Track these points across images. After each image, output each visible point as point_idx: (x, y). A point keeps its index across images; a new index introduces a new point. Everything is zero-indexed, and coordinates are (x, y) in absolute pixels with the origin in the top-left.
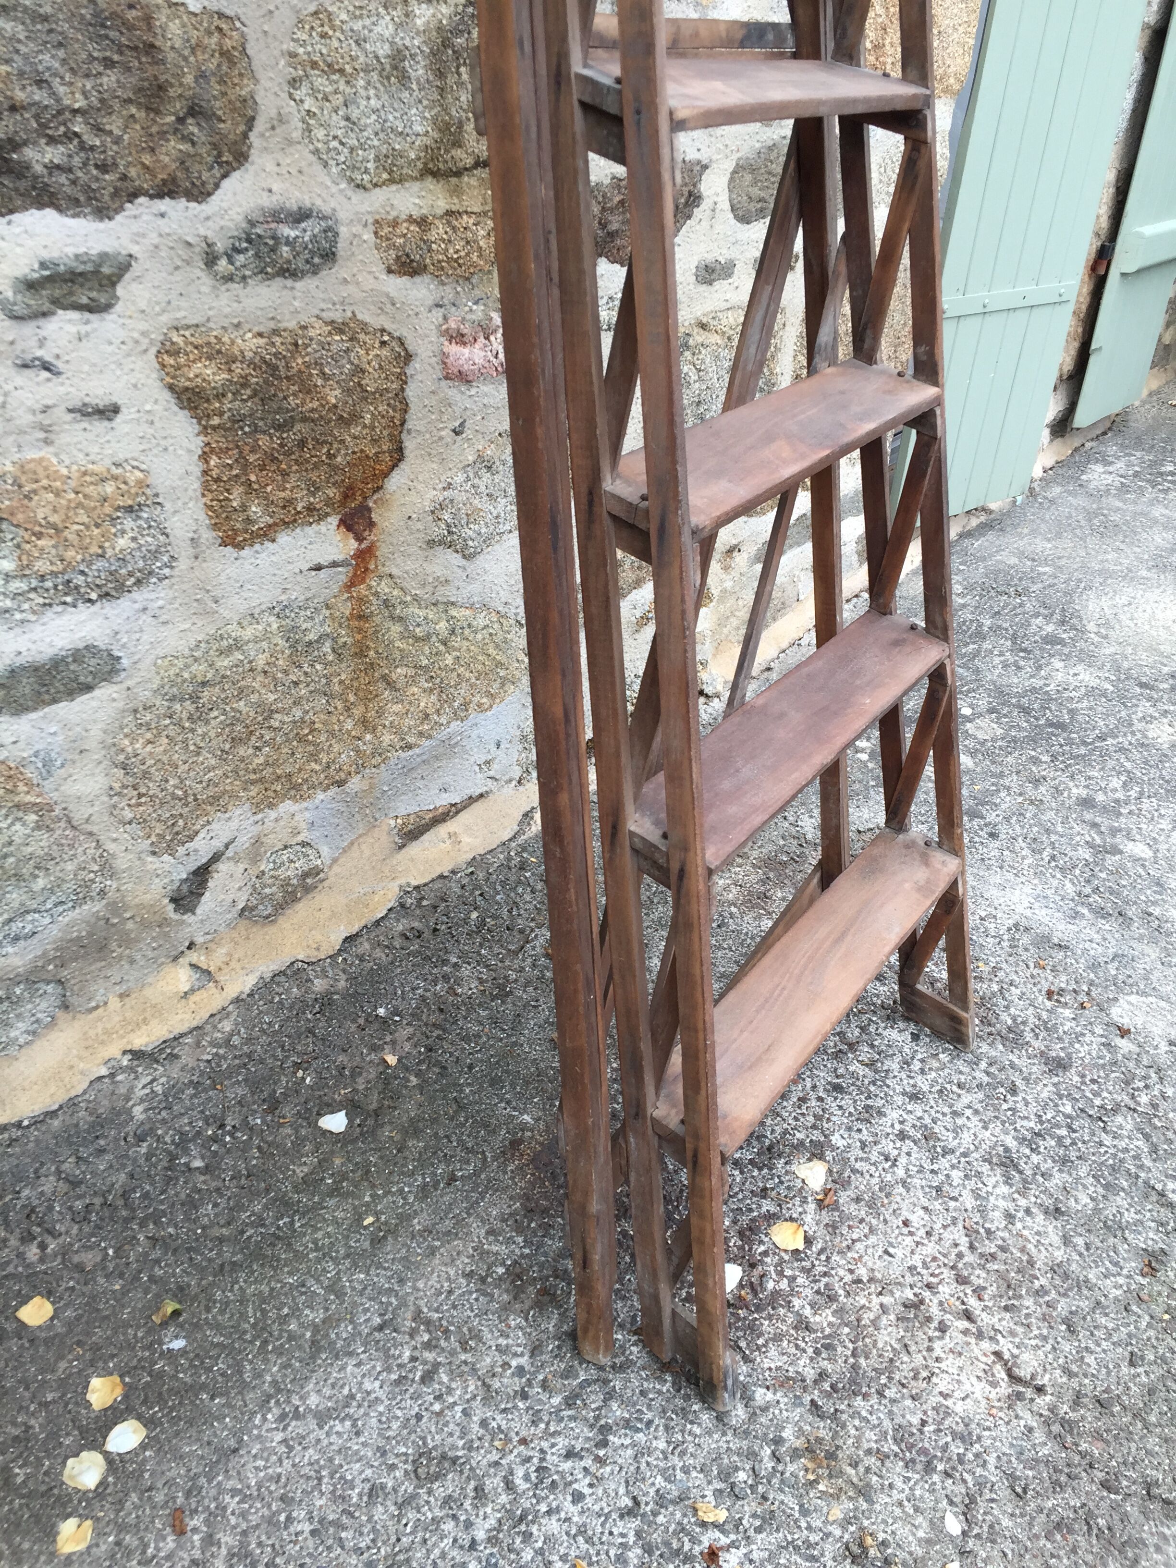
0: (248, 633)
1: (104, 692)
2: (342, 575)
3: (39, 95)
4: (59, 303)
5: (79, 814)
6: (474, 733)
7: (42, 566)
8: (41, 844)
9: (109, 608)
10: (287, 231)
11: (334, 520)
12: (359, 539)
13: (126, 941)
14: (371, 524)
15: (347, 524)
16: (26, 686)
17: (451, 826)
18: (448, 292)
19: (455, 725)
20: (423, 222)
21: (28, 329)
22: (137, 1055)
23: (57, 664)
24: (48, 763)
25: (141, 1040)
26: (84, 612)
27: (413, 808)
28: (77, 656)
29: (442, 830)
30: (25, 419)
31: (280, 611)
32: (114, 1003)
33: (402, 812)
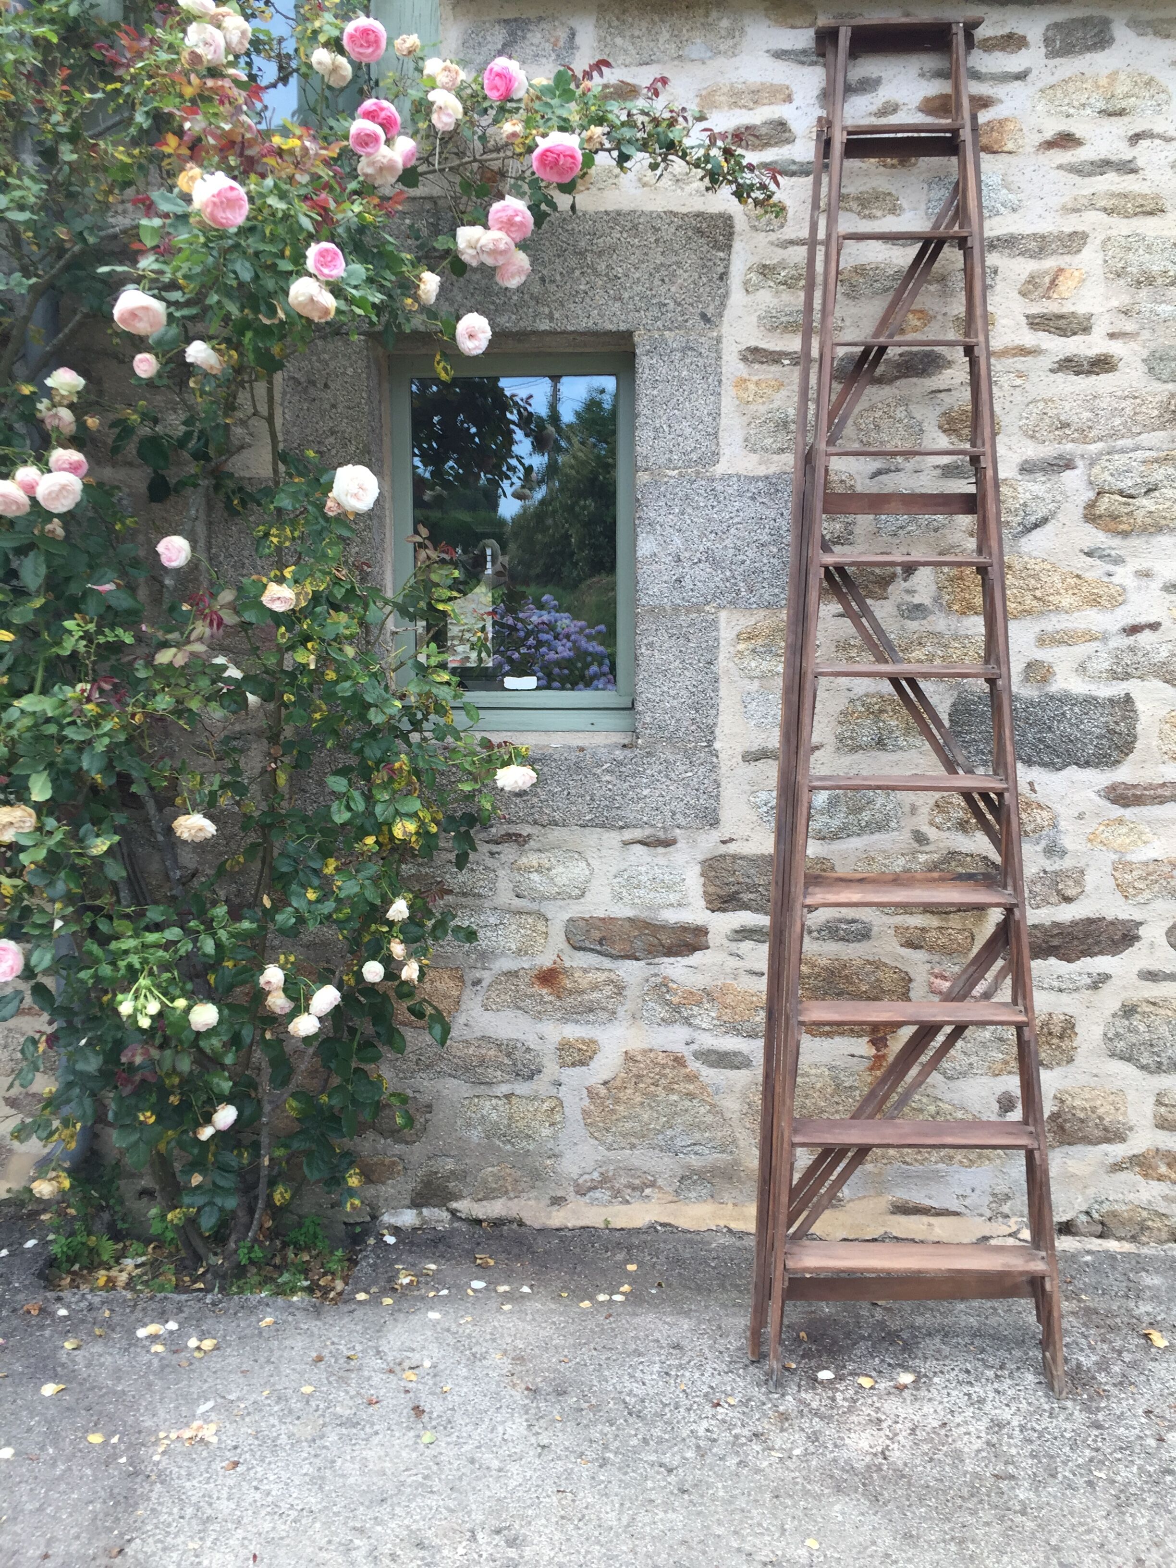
0: (813, 1071)
1: (744, 1072)
2: (867, 1063)
3: (749, 881)
4: (746, 938)
5: (728, 1115)
6: (957, 1176)
7: (725, 1018)
8: (709, 1119)
9: (751, 1041)
10: (844, 926)
11: (867, 1039)
12: (878, 1050)
13: (739, 1180)
14: (886, 1046)
15: (873, 1042)
16: (713, 1057)
17: (932, 1220)
18: (936, 958)
19: (941, 1166)
20: (923, 930)
21: (734, 944)
22: (730, 1230)
23: (726, 1054)
24: (718, 1089)
25: (733, 1226)
26: (740, 1039)
27: (906, 1197)
28: (735, 1054)
29: (925, 1219)
30: (729, 971)
31: (832, 1068)
32: (730, 1206)
33: (898, 1195)
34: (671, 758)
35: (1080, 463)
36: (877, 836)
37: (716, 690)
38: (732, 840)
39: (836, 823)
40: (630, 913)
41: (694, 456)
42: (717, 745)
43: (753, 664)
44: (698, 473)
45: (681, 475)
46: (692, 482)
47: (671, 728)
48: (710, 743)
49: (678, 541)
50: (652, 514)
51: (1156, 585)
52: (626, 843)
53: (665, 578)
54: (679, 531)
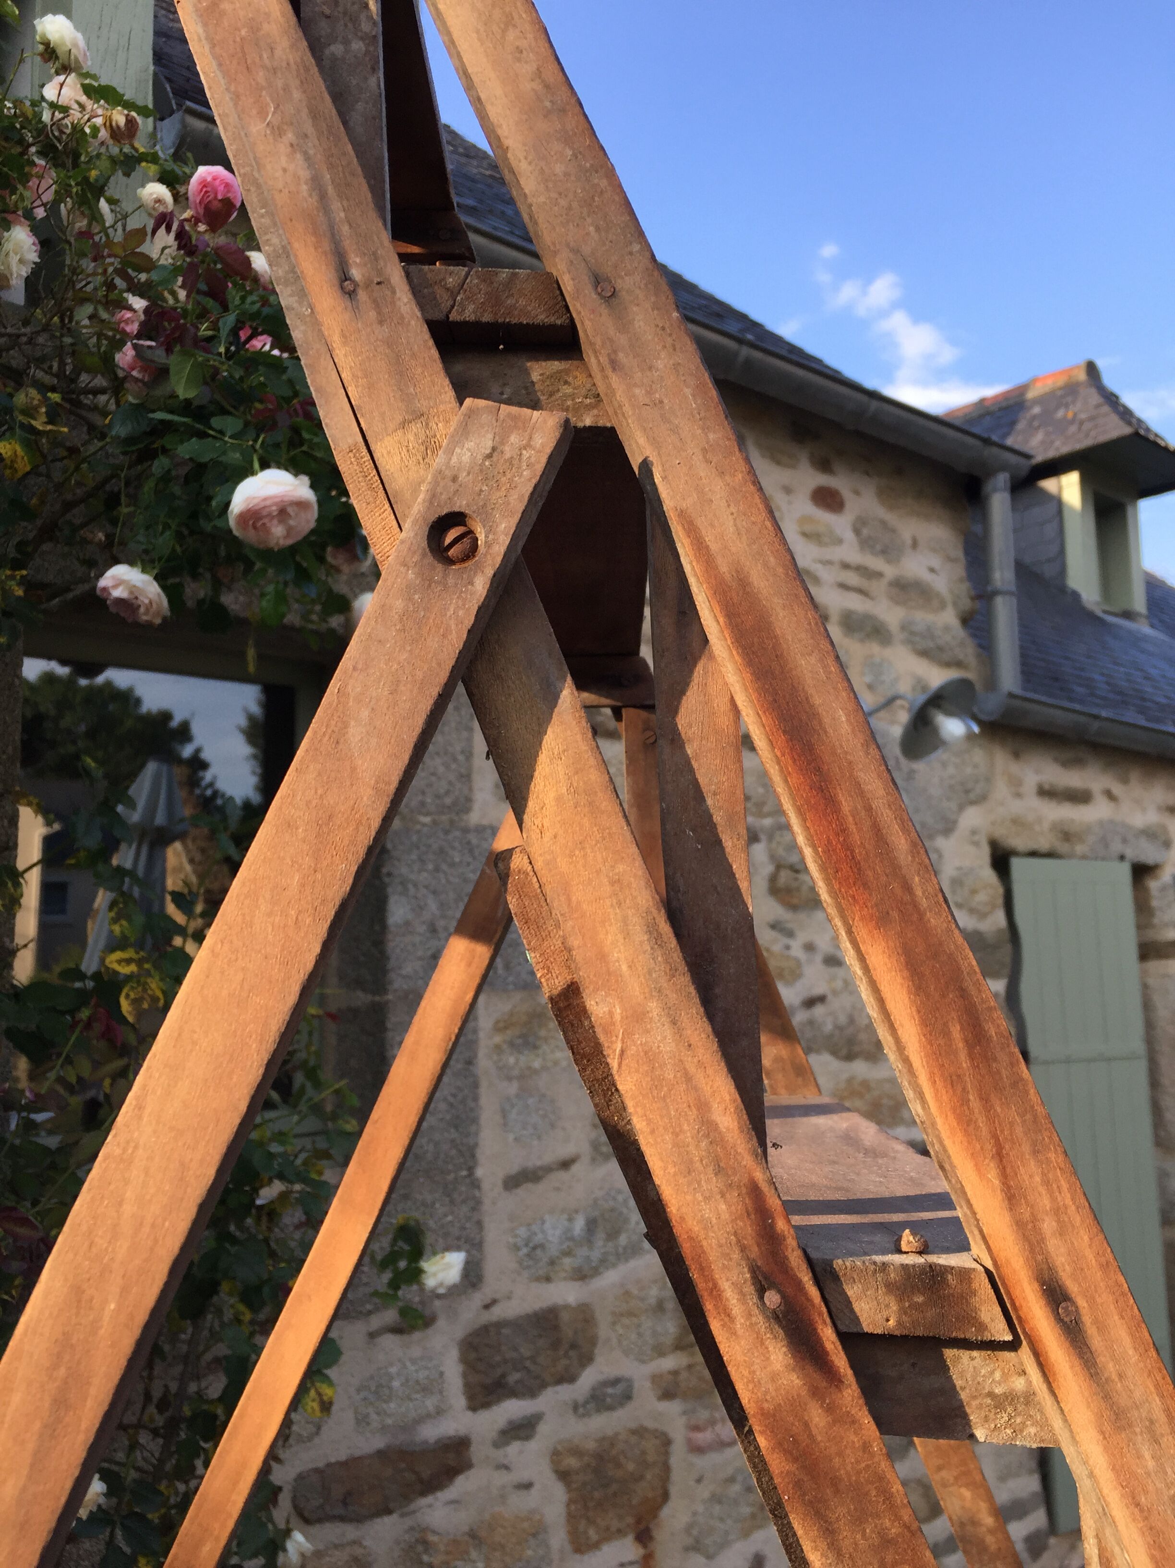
3: (516, 1355)
4: (513, 1438)
11: (631, 1536)
12: (645, 1546)
14: (652, 1538)
15: (639, 1538)
18: (690, 1407)
20: (676, 1373)
21: (500, 1451)
30: (496, 1492)
34: (429, 1198)
35: (763, 837)
36: (633, 1263)
37: (476, 1099)
38: (494, 1302)
39: (596, 1255)
40: (378, 1443)
41: (448, 801)
42: (479, 1172)
43: (512, 1060)
44: (452, 822)
45: (435, 823)
46: (447, 832)
47: (429, 1156)
48: (471, 1170)
49: (432, 905)
50: (404, 870)
51: (819, 958)
52: (372, 1336)
53: (420, 953)
54: (434, 892)
